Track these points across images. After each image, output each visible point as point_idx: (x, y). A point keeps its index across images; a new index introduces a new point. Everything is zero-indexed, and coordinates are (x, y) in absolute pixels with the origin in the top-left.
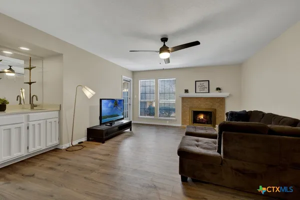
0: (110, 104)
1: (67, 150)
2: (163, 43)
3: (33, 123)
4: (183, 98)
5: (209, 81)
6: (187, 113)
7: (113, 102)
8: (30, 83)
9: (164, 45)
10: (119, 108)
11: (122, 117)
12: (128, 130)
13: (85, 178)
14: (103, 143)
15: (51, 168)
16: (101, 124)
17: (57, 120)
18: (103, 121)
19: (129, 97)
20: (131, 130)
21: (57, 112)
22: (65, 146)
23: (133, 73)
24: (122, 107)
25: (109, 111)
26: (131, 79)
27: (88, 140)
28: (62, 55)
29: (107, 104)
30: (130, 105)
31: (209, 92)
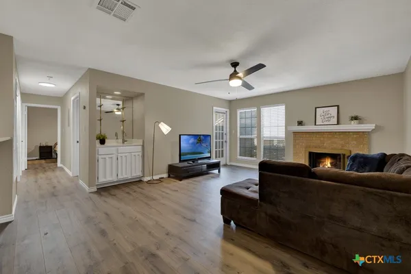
0: (192, 140)
1: (148, 182)
2: (233, 69)
3: (121, 155)
4: (295, 133)
5: (338, 106)
6: (301, 155)
7: (195, 139)
8: (123, 121)
9: (235, 71)
10: (204, 145)
11: (208, 155)
12: (216, 171)
13: (146, 203)
14: (181, 180)
15: (128, 193)
16: (180, 161)
17: (140, 154)
18: (183, 158)
19: (225, 132)
20: (219, 172)
21: (140, 147)
22: (146, 179)
23: (230, 102)
24: (208, 144)
25: (191, 148)
26: (228, 110)
27: (169, 177)
28: (144, 94)
29: (188, 140)
30: (226, 142)
31: (338, 123)
